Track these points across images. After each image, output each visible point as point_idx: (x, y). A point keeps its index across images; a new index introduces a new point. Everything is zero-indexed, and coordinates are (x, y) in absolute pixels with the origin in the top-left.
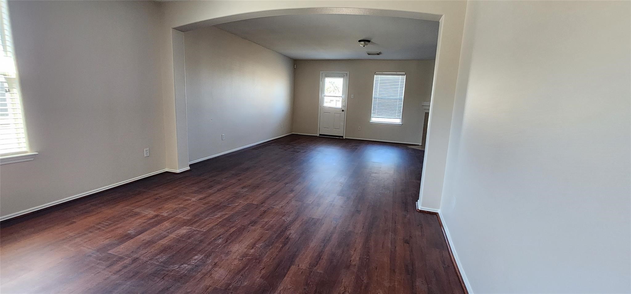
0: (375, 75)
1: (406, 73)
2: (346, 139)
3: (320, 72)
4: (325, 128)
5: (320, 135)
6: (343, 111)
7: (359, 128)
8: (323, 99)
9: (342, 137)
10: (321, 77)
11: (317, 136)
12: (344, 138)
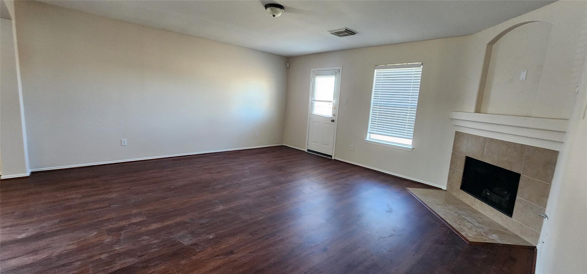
0: (376, 70)
1: (422, 64)
2: (334, 159)
3: (311, 69)
4: (313, 142)
5: (308, 150)
6: (333, 121)
7: (352, 146)
8: (312, 104)
9: (331, 156)
10: (311, 76)
11: (305, 151)
12: (333, 158)
